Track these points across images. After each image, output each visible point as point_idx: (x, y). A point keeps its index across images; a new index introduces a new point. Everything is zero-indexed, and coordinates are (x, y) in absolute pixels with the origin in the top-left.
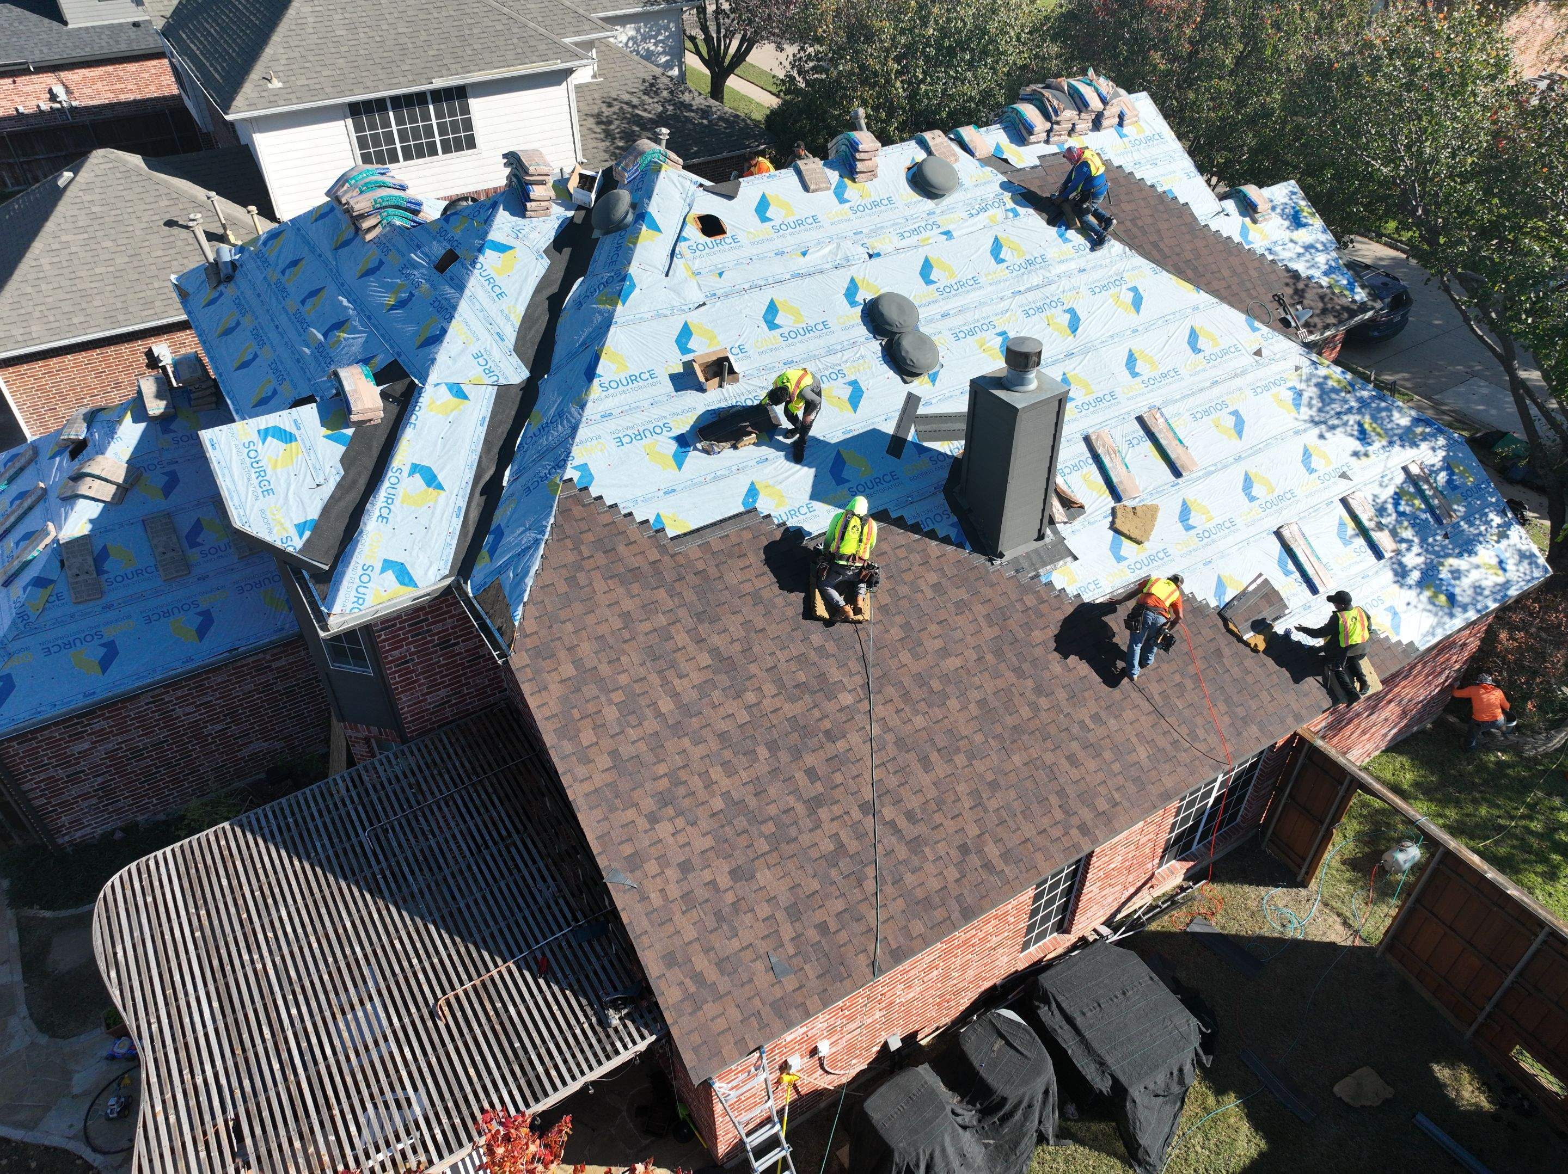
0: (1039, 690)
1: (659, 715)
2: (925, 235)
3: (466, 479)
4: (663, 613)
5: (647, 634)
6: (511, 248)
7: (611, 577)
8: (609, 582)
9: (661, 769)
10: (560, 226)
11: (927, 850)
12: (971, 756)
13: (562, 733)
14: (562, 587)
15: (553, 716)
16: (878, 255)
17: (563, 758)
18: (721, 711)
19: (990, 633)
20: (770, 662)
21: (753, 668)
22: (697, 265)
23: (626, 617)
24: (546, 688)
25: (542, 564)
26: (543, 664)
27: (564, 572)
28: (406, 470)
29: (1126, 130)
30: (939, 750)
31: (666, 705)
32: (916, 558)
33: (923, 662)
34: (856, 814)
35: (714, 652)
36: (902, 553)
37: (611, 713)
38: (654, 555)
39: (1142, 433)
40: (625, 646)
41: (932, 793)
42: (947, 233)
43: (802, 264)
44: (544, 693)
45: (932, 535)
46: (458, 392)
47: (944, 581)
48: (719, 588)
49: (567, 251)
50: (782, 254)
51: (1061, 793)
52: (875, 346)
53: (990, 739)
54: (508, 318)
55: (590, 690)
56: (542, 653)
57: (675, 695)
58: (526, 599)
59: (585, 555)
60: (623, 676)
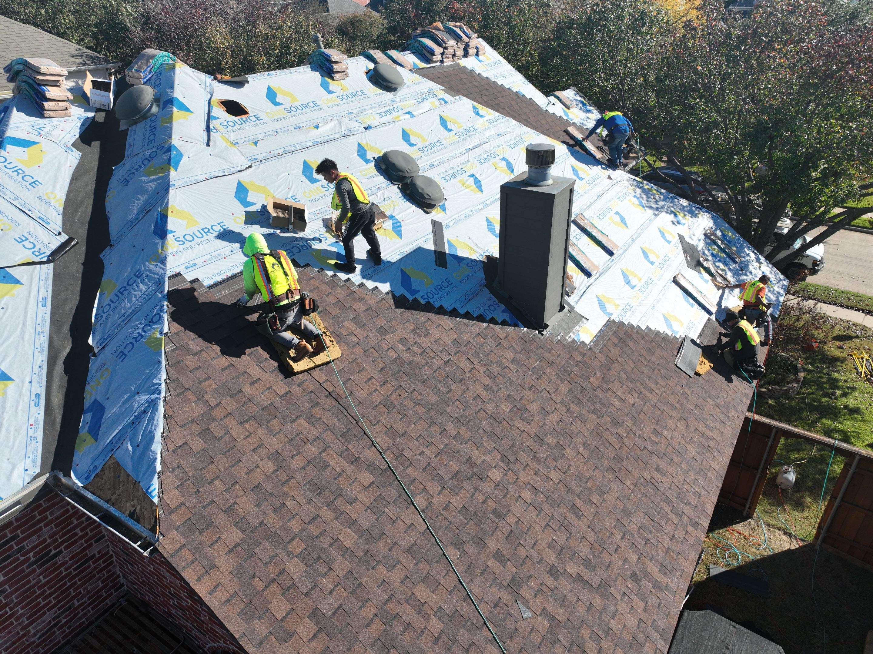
0: (615, 423)
1: (345, 551)
4: (311, 443)
5: (302, 469)
6: (35, 143)
7: (247, 420)
8: (247, 425)
9: (369, 611)
10: (83, 125)
11: (612, 590)
12: (602, 493)
13: (249, 614)
14: (198, 444)
15: (232, 596)
16: (370, 128)
18: (401, 525)
19: (565, 388)
20: (423, 462)
21: (411, 472)
22: (232, 137)
23: (276, 457)
24: (213, 566)
25: (166, 424)
26: (202, 538)
29: (481, 57)
30: (578, 496)
31: (348, 538)
32: (491, 341)
33: (534, 424)
34: (550, 581)
35: (371, 467)
36: (480, 340)
37: (296, 568)
39: (579, 231)
40: (286, 488)
41: (591, 536)
42: (409, 113)
43: (318, 135)
44: (213, 573)
45: (493, 321)
47: (517, 355)
49: (96, 145)
50: (300, 128)
51: (667, 500)
52: (395, 189)
53: (606, 474)
54: (48, 204)
55: (265, 550)
56: (197, 525)
57: (352, 523)
58: (159, 468)
59: (212, 404)
60: (294, 521)
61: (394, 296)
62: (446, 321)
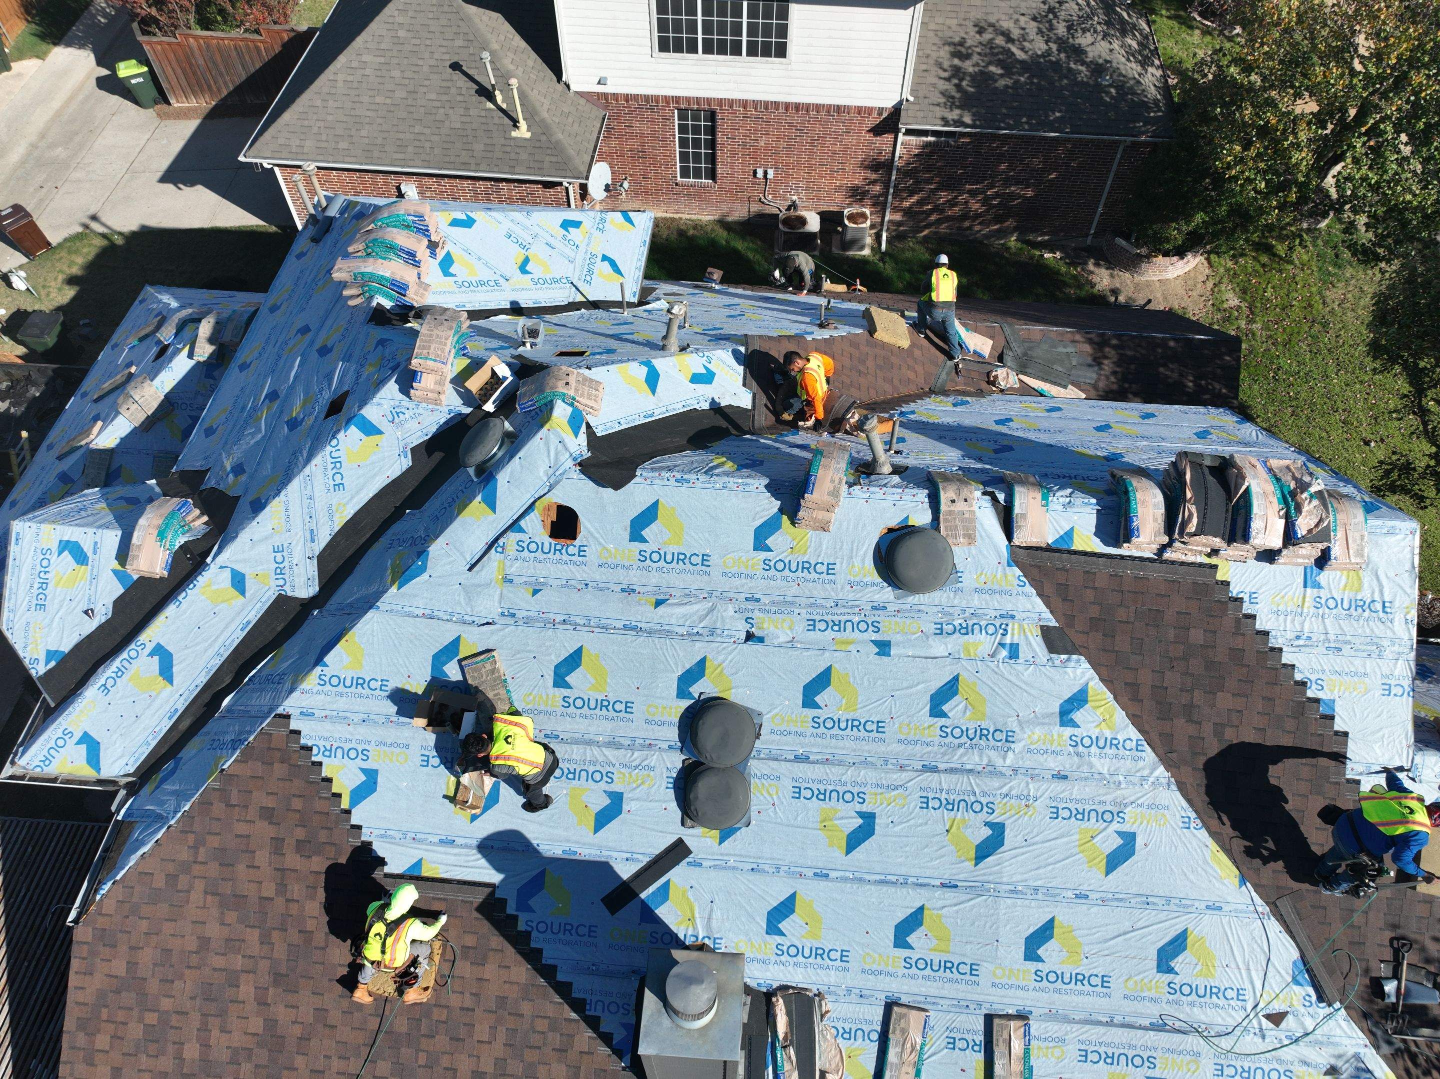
1: (179, 1057)
2: (848, 634)
3: (198, 682)
4: (243, 956)
5: (215, 969)
6: (380, 432)
7: (213, 894)
8: (209, 897)
10: (446, 423)
13: (82, 1025)
14: (160, 882)
15: (84, 1004)
16: (761, 640)
17: (73, 1048)
21: (300, 1061)
22: (514, 568)
23: (204, 943)
24: (91, 974)
25: (152, 849)
26: (101, 949)
27: (171, 868)
28: (150, 647)
29: (1325, 577)
31: (191, 1051)
32: (555, 1039)
35: (271, 1024)
36: (542, 1025)
37: (135, 1031)
38: (269, 890)
39: (979, 1038)
40: (187, 972)
42: (883, 648)
43: (645, 615)
44: (87, 978)
45: (593, 1023)
46: (239, 582)
48: (315, 959)
49: (438, 456)
50: (631, 592)
52: (676, 761)
54: (331, 518)
55: (128, 998)
56: (105, 938)
57: (206, 1046)
58: (118, 878)
59: (200, 859)
60: (167, 1000)
61: (492, 894)
62: (522, 971)
